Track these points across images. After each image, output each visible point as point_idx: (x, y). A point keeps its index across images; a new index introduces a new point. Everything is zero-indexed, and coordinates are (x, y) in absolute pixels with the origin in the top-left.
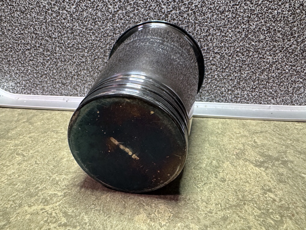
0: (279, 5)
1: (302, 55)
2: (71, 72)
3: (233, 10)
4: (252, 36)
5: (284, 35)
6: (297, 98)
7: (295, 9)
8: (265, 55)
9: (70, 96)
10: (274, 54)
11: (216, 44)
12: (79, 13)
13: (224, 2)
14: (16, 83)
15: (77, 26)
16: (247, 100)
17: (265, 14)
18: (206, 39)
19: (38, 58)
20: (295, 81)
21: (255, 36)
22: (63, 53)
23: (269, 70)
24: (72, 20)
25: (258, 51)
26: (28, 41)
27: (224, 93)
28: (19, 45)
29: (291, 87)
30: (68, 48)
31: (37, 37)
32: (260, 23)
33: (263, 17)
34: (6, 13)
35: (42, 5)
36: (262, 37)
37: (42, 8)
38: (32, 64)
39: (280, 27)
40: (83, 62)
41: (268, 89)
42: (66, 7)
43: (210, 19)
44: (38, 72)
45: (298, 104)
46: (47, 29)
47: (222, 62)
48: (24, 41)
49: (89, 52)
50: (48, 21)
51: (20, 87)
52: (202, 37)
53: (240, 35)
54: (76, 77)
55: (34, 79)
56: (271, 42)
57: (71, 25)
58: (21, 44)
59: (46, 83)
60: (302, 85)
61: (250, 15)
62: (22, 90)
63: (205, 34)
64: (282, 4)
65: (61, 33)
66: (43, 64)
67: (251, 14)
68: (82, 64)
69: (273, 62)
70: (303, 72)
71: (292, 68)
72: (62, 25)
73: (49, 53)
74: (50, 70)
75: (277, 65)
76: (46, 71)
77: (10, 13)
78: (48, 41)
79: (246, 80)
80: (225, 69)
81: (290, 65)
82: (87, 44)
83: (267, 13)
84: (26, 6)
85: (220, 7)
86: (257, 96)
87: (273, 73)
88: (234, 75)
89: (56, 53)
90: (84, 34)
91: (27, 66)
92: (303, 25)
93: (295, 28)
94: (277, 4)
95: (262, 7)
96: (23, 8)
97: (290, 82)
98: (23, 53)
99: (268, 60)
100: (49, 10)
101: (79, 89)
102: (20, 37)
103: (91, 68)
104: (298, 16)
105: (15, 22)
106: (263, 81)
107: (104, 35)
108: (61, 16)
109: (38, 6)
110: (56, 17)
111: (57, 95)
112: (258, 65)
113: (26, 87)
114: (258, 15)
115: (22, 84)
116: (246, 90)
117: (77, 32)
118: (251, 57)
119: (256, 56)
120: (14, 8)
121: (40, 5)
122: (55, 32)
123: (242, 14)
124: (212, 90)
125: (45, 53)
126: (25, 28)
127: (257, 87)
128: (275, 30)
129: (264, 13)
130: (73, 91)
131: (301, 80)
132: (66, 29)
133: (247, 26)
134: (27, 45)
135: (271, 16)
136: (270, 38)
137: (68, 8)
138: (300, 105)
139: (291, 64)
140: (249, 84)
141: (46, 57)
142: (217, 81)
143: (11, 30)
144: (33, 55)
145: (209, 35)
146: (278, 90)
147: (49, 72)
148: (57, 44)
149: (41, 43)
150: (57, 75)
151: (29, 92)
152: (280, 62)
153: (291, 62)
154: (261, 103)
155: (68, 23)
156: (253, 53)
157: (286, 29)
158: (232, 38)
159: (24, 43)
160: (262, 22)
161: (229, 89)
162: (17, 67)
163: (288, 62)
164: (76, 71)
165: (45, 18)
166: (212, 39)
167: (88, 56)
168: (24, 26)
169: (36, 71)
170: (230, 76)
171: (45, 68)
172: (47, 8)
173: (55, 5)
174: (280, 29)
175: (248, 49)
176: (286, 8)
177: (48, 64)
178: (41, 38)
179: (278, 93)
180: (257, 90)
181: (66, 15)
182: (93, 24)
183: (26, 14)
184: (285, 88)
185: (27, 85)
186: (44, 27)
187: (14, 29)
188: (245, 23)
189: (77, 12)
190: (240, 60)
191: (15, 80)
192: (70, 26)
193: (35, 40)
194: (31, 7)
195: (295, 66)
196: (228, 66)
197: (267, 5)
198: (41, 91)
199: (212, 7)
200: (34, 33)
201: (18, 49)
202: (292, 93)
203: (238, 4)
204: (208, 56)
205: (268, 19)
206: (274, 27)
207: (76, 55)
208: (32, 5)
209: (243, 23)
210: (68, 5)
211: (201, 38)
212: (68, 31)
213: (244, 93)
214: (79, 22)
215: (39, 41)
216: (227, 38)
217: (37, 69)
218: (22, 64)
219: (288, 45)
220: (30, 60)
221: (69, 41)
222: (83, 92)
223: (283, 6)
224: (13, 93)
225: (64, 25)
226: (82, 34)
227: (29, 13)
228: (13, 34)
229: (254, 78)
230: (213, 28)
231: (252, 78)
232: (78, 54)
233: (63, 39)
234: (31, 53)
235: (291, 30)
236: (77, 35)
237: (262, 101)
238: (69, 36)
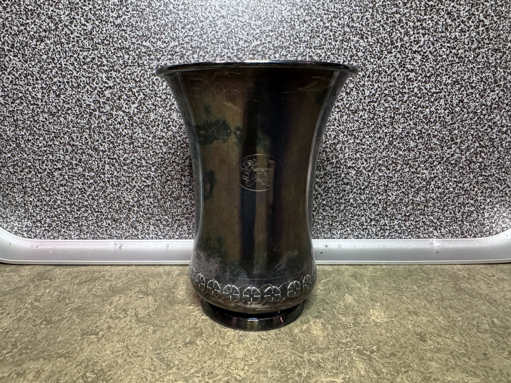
0: (432, 102)
1: (470, 168)
2: (128, 202)
3: (369, 109)
4: (399, 143)
5: (442, 140)
6: (469, 227)
7: (453, 106)
8: (419, 169)
9: (125, 238)
10: (431, 167)
11: (349, 155)
12: (143, 114)
13: (356, 98)
14: (34, 221)
15: (139, 134)
16: (399, 233)
17: (414, 113)
18: (334, 149)
19: (75, 182)
20: (464, 203)
21: (403, 143)
22: (116, 174)
23: (426, 189)
24: (132, 125)
25: (408, 164)
26: (60, 157)
27: (365, 224)
28: (43, 162)
29: (458, 212)
30: (125, 165)
31: (74, 150)
32: (408, 125)
33: (411, 117)
34: (25, 116)
35: (85, 103)
36: (412, 144)
37: (85, 108)
38: (64, 190)
39: (436, 130)
40: (148, 186)
41: (428, 216)
42: (123, 106)
43: (339, 120)
44: (74, 203)
45: (471, 235)
46: (91, 138)
47: (359, 181)
48: (53, 156)
49: (157, 170)
50: (93, 126)
51: (41, 227)
52: (329, 146)
53: (382, 142)
54: (136, 209)
55: (66, 215)
56: (425, 150)
57: (130, 132)
58: (48, 161)
59: (86, 220)
60: (474, 209)
61: (393, 116)
62: (44, 233)
63: (333, 142)
64: (435, 100)
65: (114, 144)
66: (83, 191)
67: (394, 113)
68: (146, 189)
69: (431, 178)
70: (474, 190)
71: (457, 186)
72: (115, 132)
73: (93, 174)
74: (93, 199)
75: (436, 182)
76: (87, 201)
77: (32, 116)
78: (91, 156)
79: (395, 204)
80: (364, 189)
81: (455, 181)
82: (155, 158)
83: (417, 112)
84: (59, 106)
85: (351, 105)
86: (412, 227)
87: (432, 193)
88: (377, 198)
89: (104, 174)
90: (150, 144)
91: (55, 194)
92: (465, 128)
93: (456, 132)
94: (428, 100)
95: (408, 105)
96: (54, 108)
97: (457, 205)
98: (51, 174)
99: (424, 175)
100: (96, 111)
101: (140, 228)
102: (45, 151)
103: (161, 195)
104: (459, 116)
105: (40, 129)
106: (419, 205)
107: (182, 146)
108: (114, 119)
109: (78, 106)
110: (107, 121)
111: (104, 239)
112: (410, 183)
113: (51, 228)
114: (404, 115)
115: (45, 223)
116: (396, 219)
117: (139, 141)
118: (399, 171)
119: (406, 170)
120: (40, 108)
121: (81, 104)
122: (103, 142)
123: (383, 113)
124: (347, 221)
125: (87, 174)
126: (55, 137)
127: (411, 214)
128: (430, 134)
129: (412, 113)
130: (130, 230)
131: (472, 202)
132: (122, 138)
133: (390, 130)
134: (57, 162)
135: (421, 115)
136: (423, 145)
137: (126, 108)
138: (475, 237)
139: (455, 179)
140: (400, 210)
141: (88, 179)
142: (354, 207)
143: (32, 141)
144: (66, 177)
145: (338, 143)
146: (441, 217)
147: (92, 202)
148: (107, 159)
149: (81, 160)
150: (104, 206)
151: (56, 235)
152: (440, 177)
153: (456, 177)
154: (419, 237)
155: (126, 129)
156: (402, 166)
157: (444, 133)
158: (370, 147)
159: (53, 160)
160: (410, 124)
161: (372, 218)
162: (39, 196)
163: (451, 178)
164: (136, 199)
165: (89, 122)
166: (343, 148)
167: (156, 177)
168: (53, 135)
169: (69, 202)
170: (372, 199)
171: (86, 196)
172: (92, 108)
173: (106, 103)
174: (436, 133)
175: (394, 161)
176: (441, 105)
177: (90, 190)
178: (80, 151)
179: (442, 221)
180: (412, 219)
181: (123, 117)
182: (165, 130)
183: (58, 117)
184: (451, 213)
185: (54, 224)
186: (86, 135)
187: (37, 139)
188: (387, 125)
189: (139, 114)
190: (384, 176)
191: (33, 216)
192: (128, 134)
193: (71, 155)
194: (67, 106)
195: (461, 182)
196: (368, 185)
197: (415, 102)
198: (77, 233)
199: (340, 105)
200: (70, 145)
201: (41, 168)
202: (462, 221)
203: (376, 101)
204: (338, 172)
205: (418, 120)
206: (427, 130)
207: (137, 176)
208: (68, 103)
209: (385, 126)
210: (127, 104)
211: (327, 147)
212: (125, 140)
213: (393, 222)
214: (143, 128)
215: (76, 156)
216: (363, 147)
217: (72, 199)
218: (46, 191)
219: (449, 154)
220: (62, 185)
221: (125, 156)
222: (147, 231)
223: (436, 103)
224: (29, 237)
225: (119, 132)
226: (147, 144)
227: (62, 116)
228: (35, 146)
229: (407, 200)
230: (343, 133)
231: (403, 201)
232: (140, 174)
233: (117, 152)
234: (63, 174)
235: (450, 134)
236: (138, 147)
237: (420, 234)
238: (126, 148)
